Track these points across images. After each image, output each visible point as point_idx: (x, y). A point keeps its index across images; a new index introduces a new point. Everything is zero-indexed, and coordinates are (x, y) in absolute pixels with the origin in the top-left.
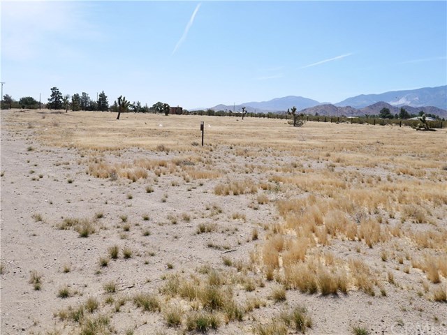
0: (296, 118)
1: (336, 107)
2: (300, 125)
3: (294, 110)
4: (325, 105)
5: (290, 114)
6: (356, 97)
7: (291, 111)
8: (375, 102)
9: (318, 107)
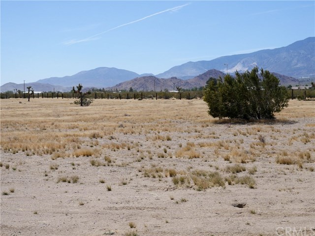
0: (82, 96)
1: (158, 79)
2: (87, 104)
3: (80, 88)
4: (144, 78)
5: (75, 92)
6: (183, 65)
7: (76, 89)
8: (206, 70)
9: (136, 80)
